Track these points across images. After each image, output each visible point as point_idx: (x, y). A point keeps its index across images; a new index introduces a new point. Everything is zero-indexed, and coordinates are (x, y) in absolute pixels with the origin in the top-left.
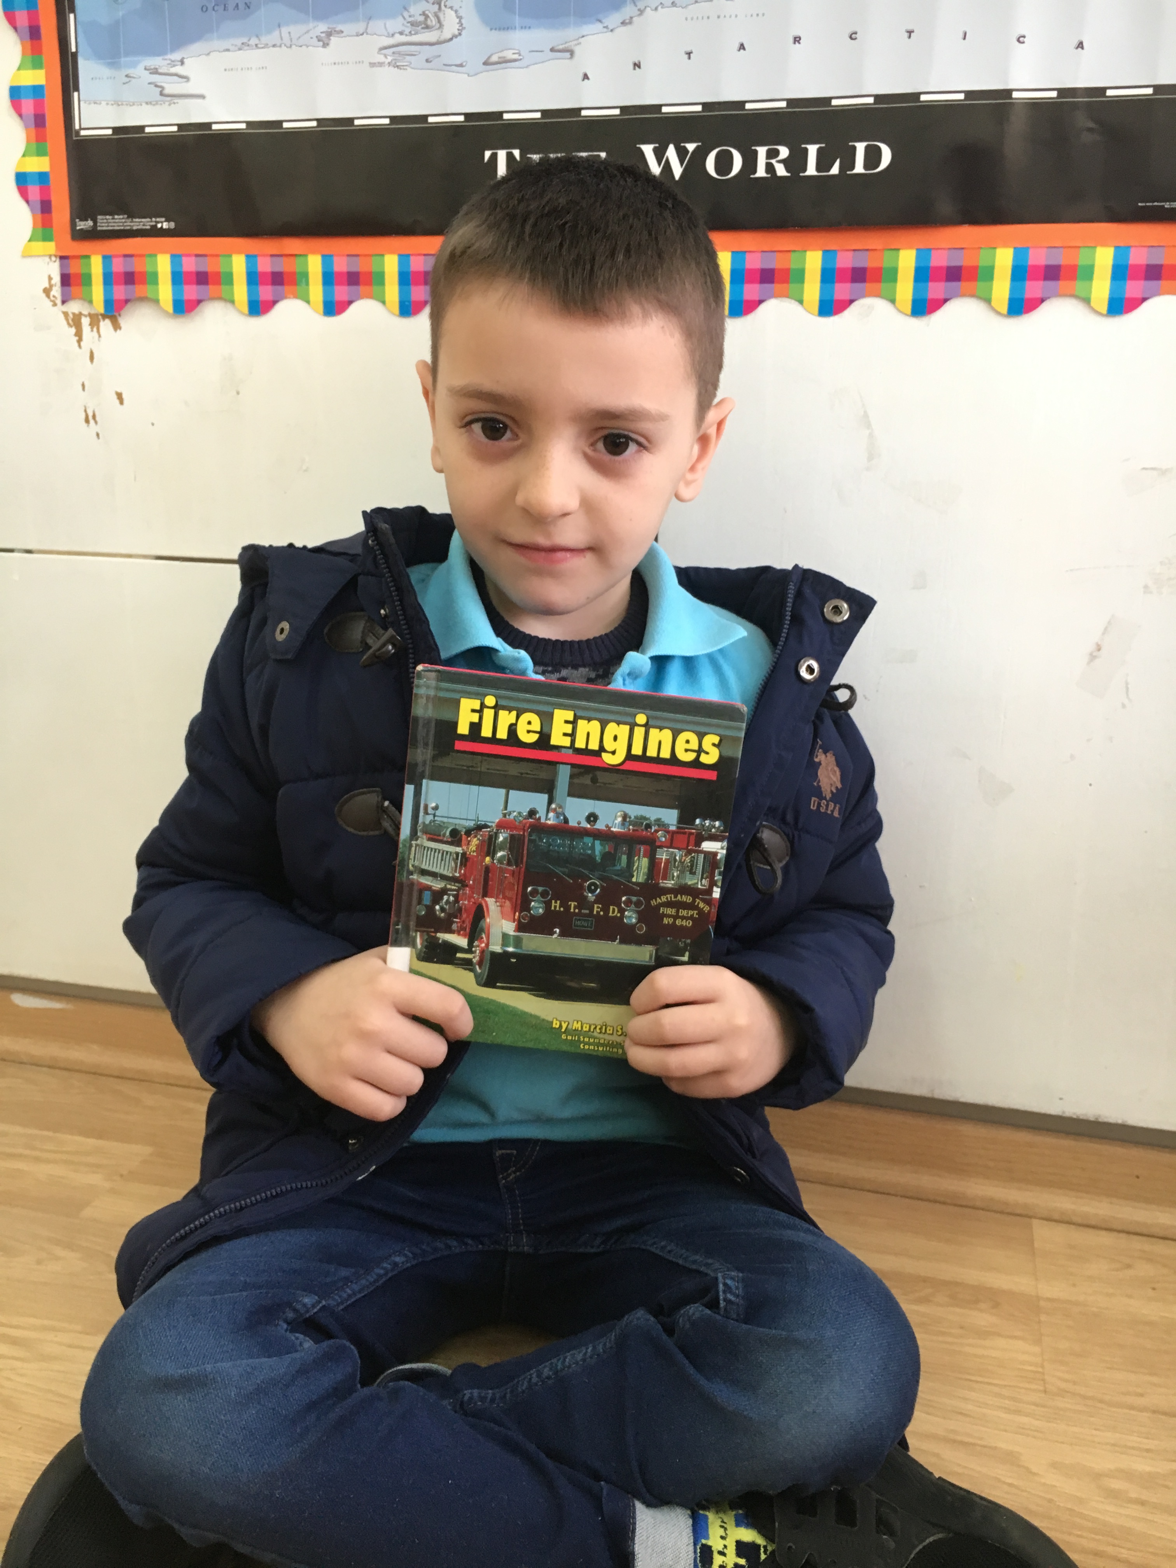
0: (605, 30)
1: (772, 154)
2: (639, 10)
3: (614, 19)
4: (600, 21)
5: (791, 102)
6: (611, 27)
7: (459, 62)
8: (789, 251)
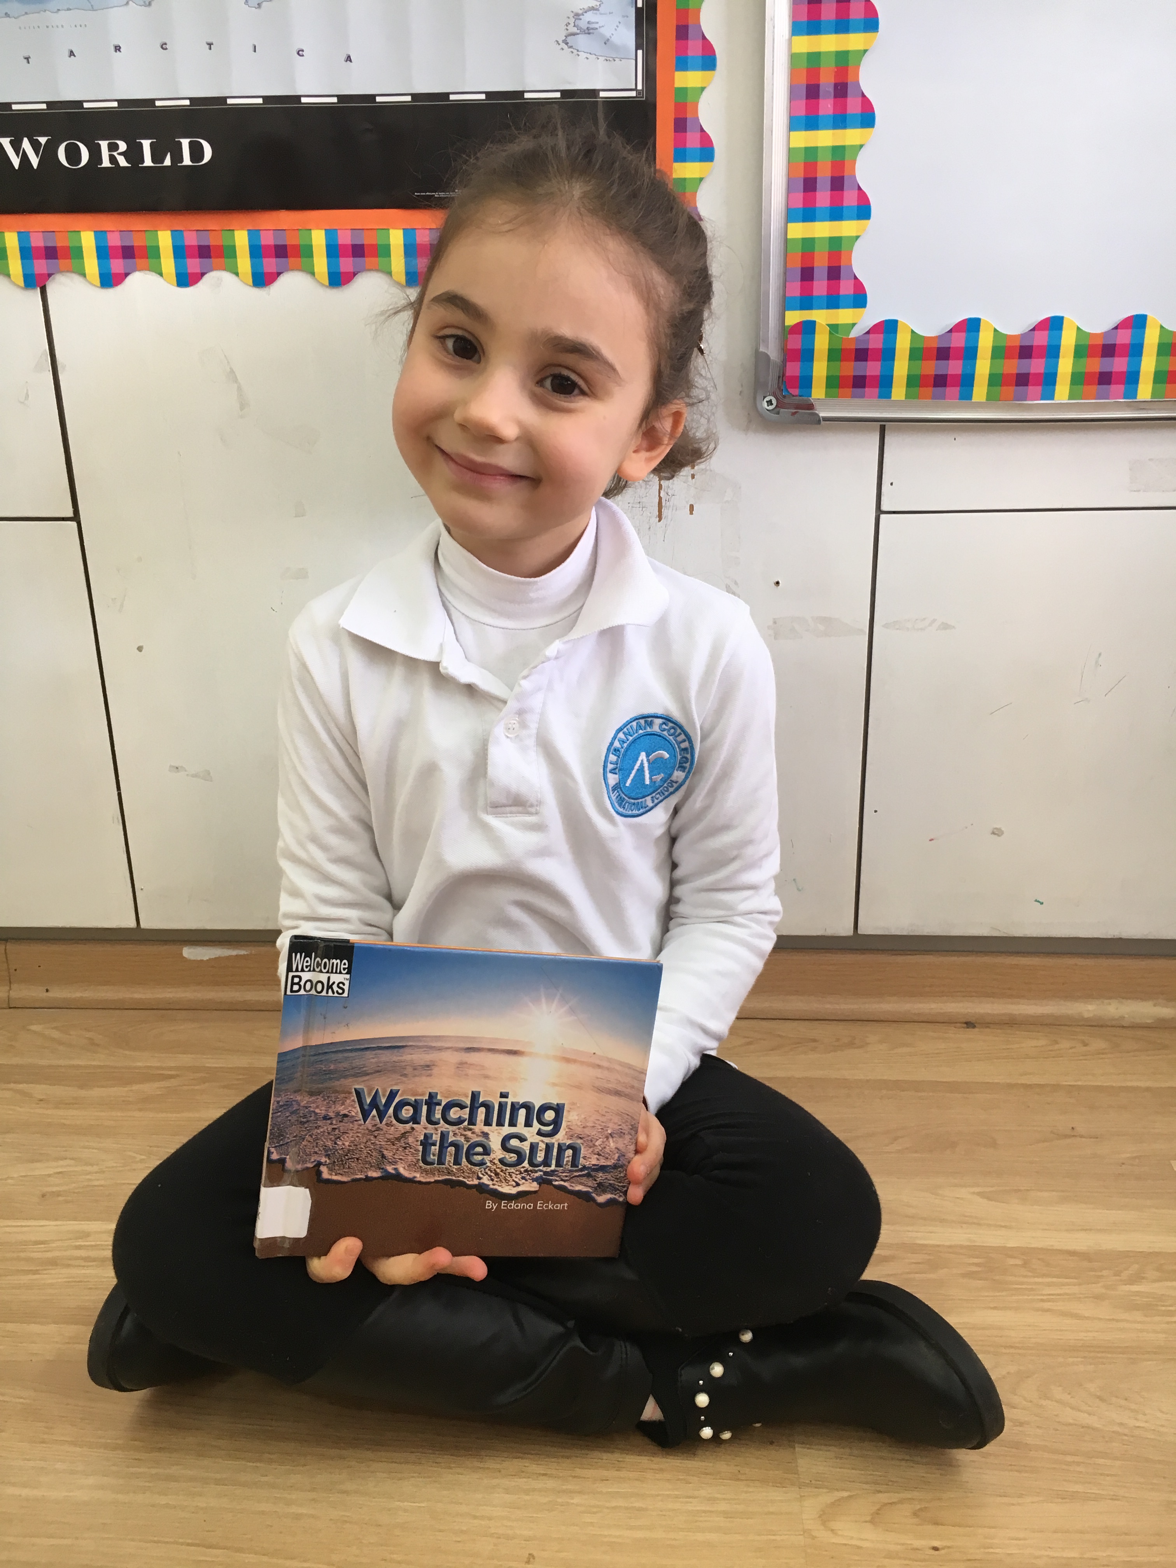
5: (122, 102)
8: (144, 231)
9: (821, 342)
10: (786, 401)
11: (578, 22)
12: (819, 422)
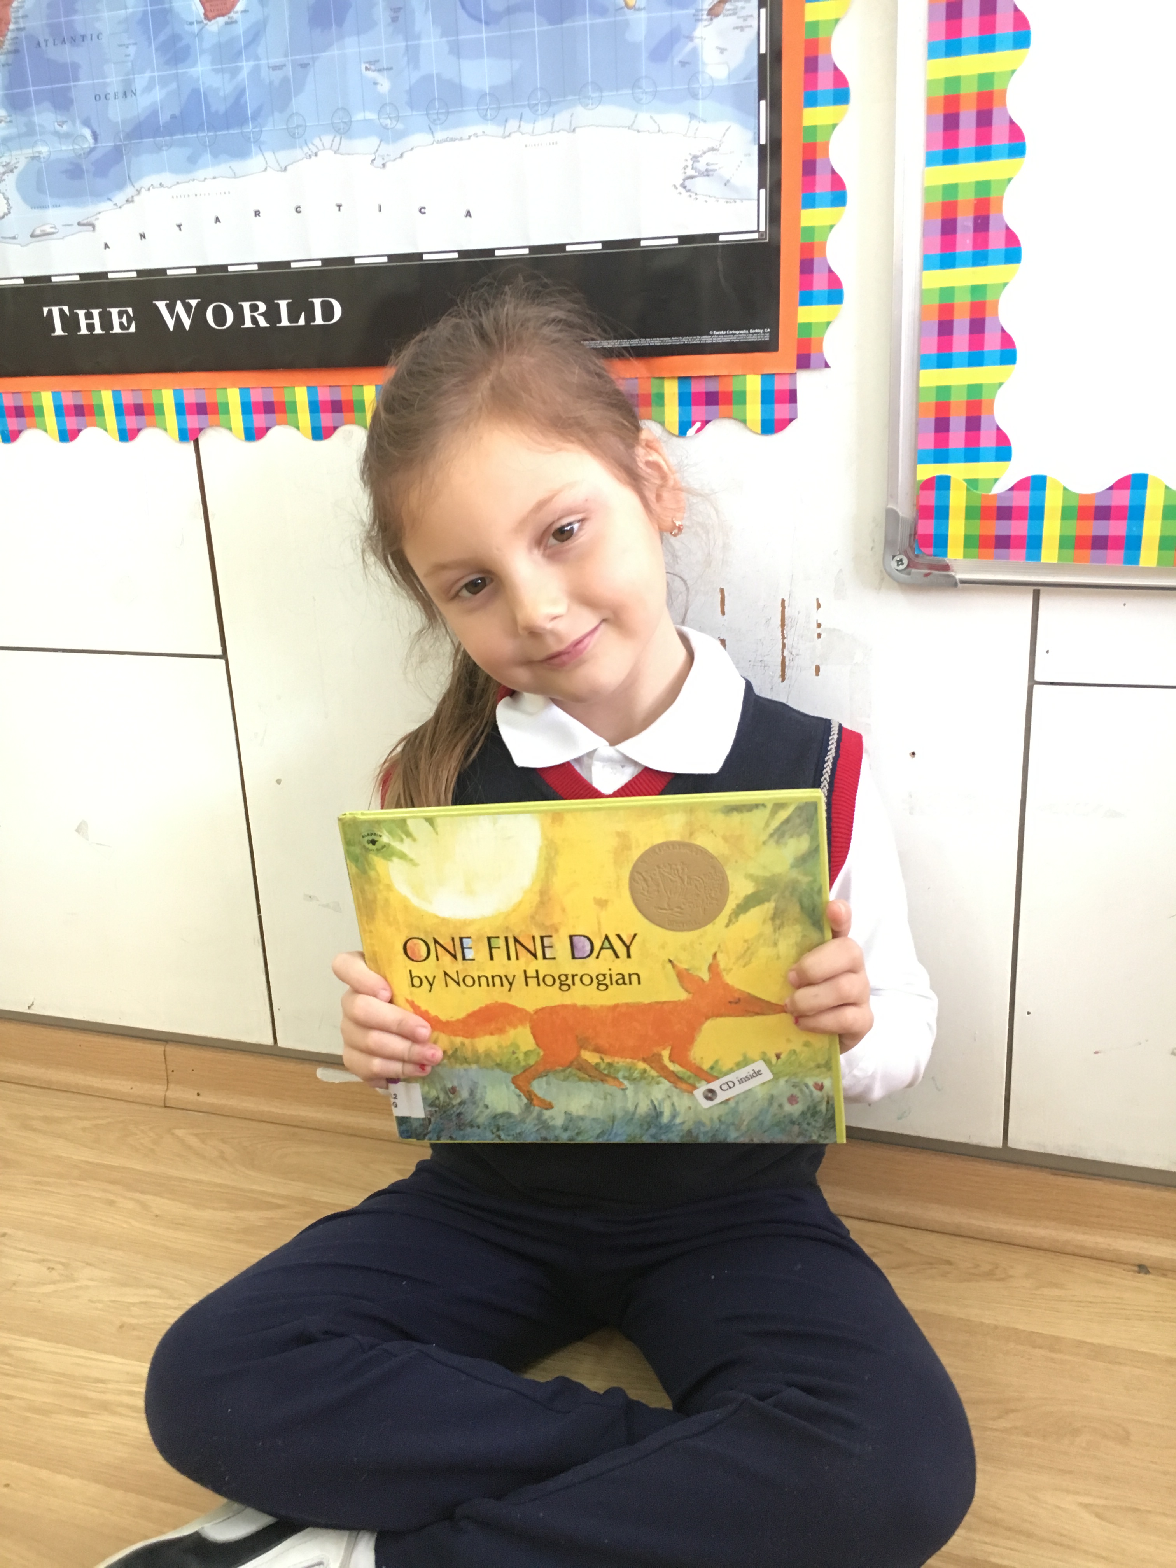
0: (115, 207)
1: (254, 308)
2: (137, 190)
3: (120, 197)
4: (110, 199)
5: (261, 265)
6: (119, 205)
7: (12, 236)
8: (282, 387)
9: (957, 499)
10: (919, 560)
11: (696, 165)
12: (956, 585)
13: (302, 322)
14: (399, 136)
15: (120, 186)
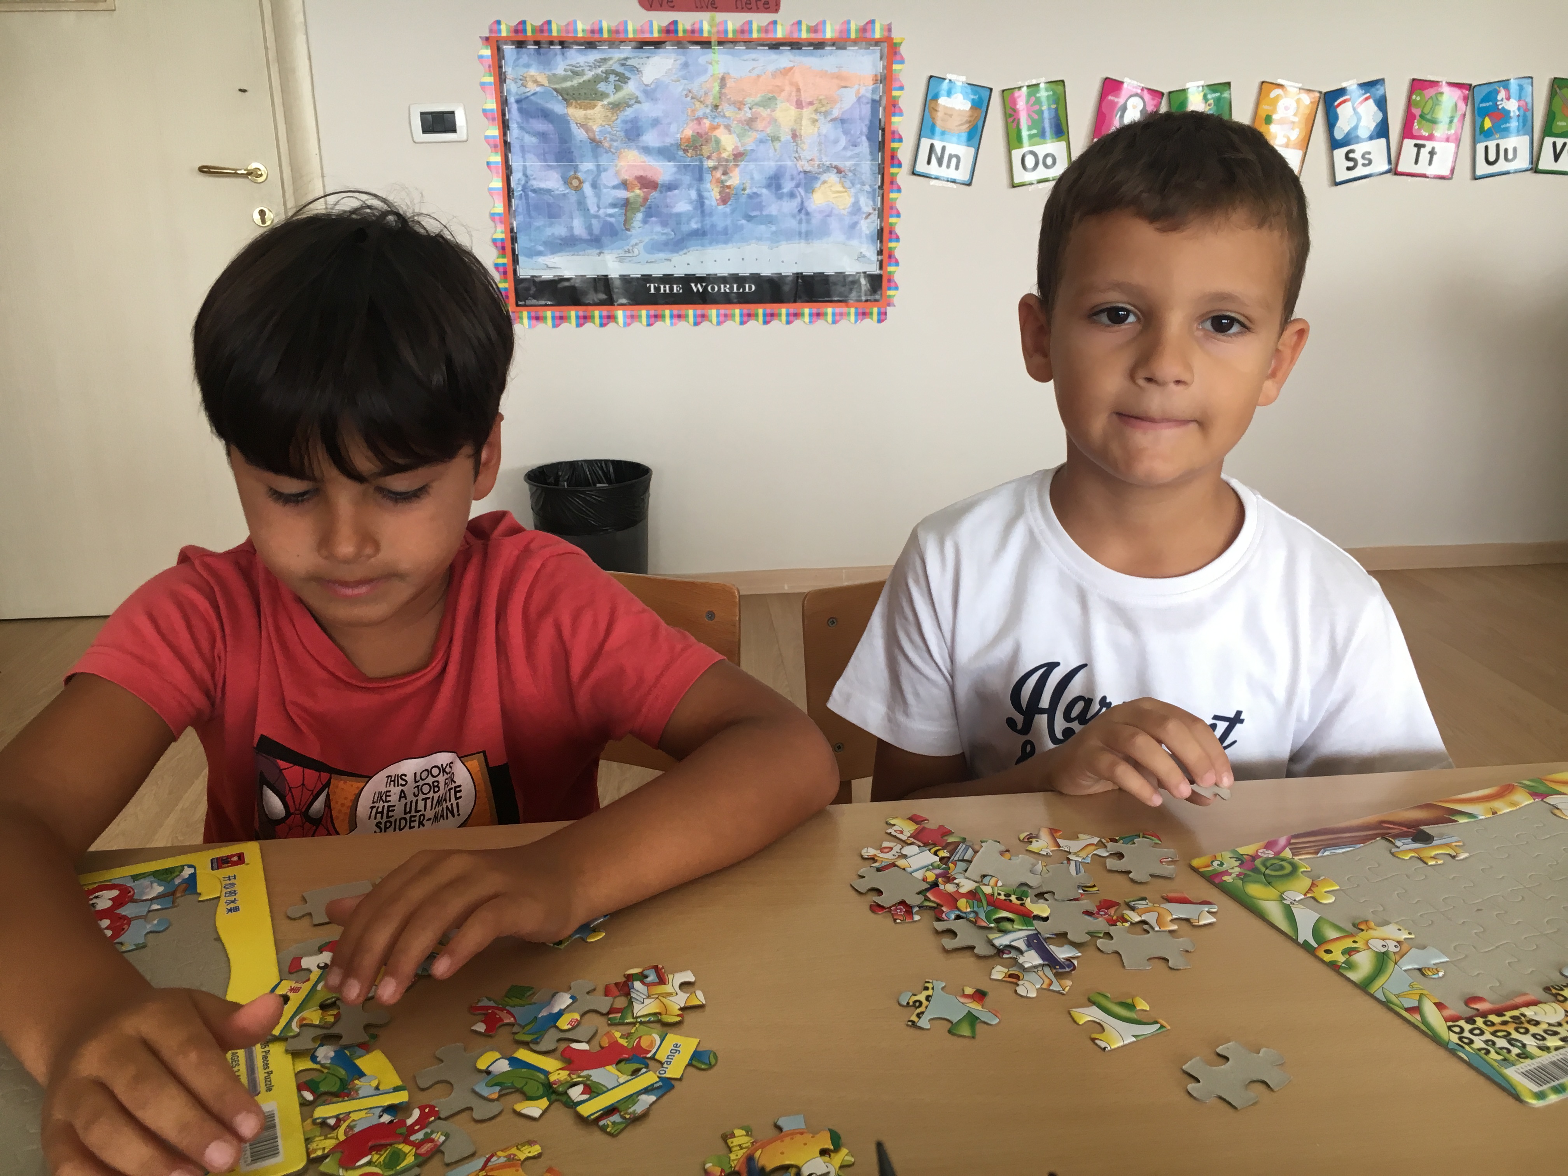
0: (680, 255)
1: (725, 287)
2: (688, 251)
3: (681, 253)
4: (678, 253)
7: (639, 262)
13: (741, 290)
14: (778, 242)
15: (682, 250)
